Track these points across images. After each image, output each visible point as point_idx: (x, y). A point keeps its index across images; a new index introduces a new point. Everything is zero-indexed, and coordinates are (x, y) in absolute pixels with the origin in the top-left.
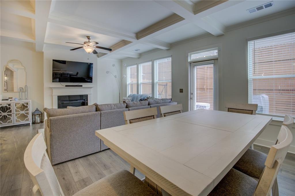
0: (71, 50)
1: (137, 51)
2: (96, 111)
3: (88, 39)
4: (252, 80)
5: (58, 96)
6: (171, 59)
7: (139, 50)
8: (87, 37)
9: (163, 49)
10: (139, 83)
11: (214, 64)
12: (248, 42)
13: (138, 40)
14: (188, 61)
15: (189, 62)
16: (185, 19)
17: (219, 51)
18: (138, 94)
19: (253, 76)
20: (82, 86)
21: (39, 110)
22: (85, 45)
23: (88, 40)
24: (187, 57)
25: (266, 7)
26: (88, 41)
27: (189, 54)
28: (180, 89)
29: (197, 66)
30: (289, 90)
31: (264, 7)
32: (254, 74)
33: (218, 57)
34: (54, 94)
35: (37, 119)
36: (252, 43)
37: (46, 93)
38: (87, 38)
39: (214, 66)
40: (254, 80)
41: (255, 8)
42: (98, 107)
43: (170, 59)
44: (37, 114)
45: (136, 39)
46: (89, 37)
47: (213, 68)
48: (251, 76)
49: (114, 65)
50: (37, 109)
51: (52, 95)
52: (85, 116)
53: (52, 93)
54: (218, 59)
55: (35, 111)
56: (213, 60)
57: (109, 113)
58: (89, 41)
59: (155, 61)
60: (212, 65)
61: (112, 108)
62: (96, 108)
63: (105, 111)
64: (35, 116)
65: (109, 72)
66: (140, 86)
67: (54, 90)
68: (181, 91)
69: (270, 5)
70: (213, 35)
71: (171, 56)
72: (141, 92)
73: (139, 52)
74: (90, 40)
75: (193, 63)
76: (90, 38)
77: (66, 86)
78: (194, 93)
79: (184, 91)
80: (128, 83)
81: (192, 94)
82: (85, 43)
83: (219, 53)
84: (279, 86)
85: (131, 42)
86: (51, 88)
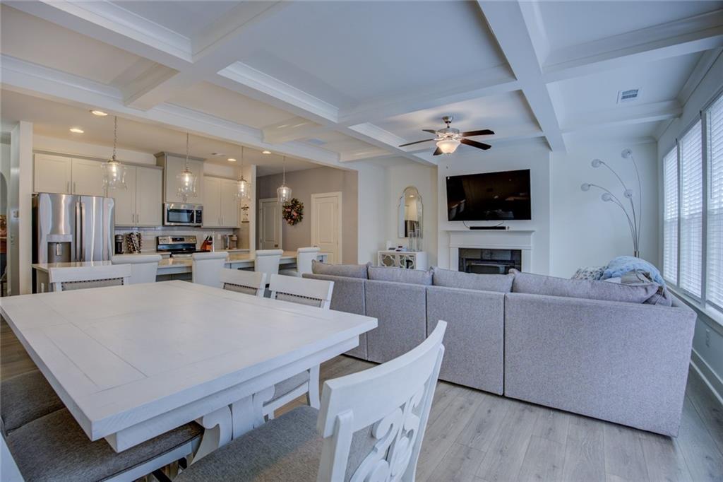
3: (447, 122)
5: (460, 249)
8: (444, 119)
20: (504, 228)
23: (446, 125)
26: (446, 127)
34: (452, 244)
38: (443, 121)
46: (447, 118)
51: (449, 245)
58: (448, 127)
65: (590, 185)
74: (450, 125)
76: (449, 120)
77: (472, 228)
80: (666, 219)
86: (448, 233)
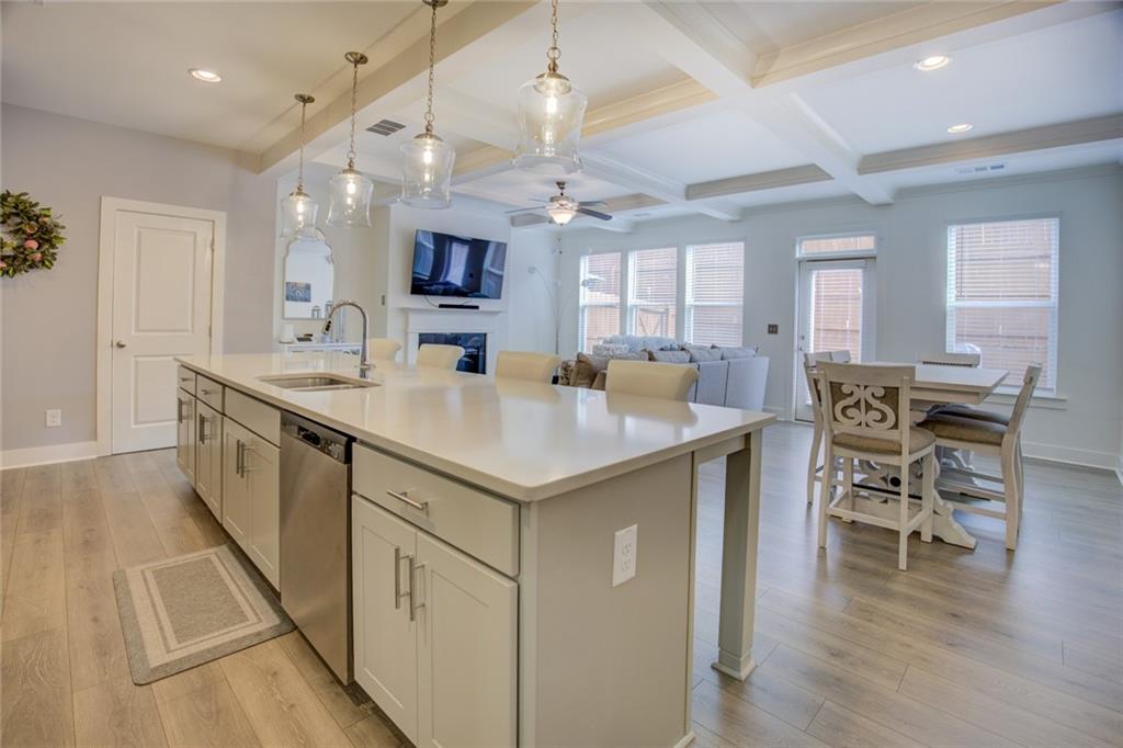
3: (562, 189)
4: (954, 309)
5: (420, 335)
6: (743, 245)
8: (558, 184)
10: (628, 304)
11: (864, 268)
12: (948, 227)
13: (688, 200)
14: (795, 254)
15: (798, 258)
16: (833, 178)
17: (880, 239)
18: (625, 332)
19: (958, 300)
20: (477, 308)
22: (556, 204)
23: (560, 191)
24: (794, 246)
25: (992, 169)
26: (560, 194)
27: (798, 239)
28: (770, 326)
29: (821, 269)
30: (1023, 337)
31: (989, 169)
32: (961, 296)
33: (875, 252)
34: (411, 328)
36: (957, 229)
37: (393, 324)
38: (557, 186)
39: (864, 272)
40: (960, 310)
41: (973, 168)
43: (739, 247)
46: (563, 184)
47: (862, 277)
48: (952, 301)
51: (407, 330)
53: (408, 326)
54: (875, 258)
56: (862, 260)
58: (562, 194)
59: (689, 248)
60: (860, 271)
66: (631, 314)
68: (773, 329)
69: (1001, 167)
70: (868, 203)
71: (745, 239)
72: (634, 331)
74: (565, 193)
75: (808, 261)
76: (565, 187)
77: (441, 306)
79: (780, 330)
80: (580, 305)
81: (803, 338)
82: (554, 199)
83: (877, 245)
86: (405, 311)
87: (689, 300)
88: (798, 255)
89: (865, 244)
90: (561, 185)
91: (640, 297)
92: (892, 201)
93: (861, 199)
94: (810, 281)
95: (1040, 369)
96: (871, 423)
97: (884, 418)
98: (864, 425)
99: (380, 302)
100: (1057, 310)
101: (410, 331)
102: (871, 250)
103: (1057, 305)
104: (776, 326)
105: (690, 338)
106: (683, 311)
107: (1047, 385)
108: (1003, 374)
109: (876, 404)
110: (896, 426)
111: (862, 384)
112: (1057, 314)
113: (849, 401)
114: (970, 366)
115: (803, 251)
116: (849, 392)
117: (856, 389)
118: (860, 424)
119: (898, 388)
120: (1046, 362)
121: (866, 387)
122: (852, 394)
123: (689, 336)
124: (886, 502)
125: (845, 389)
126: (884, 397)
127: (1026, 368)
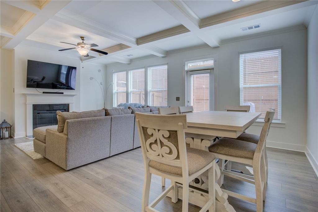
0: (59, 50)
1: (129, 56)
2: (106, 115)
3: (83, 40)
4: (243, 88)
5: (33, 105)
6: (167, 66)
7: (132, 55)
8: (81, 37)
9: (158, 56)
10: (129, 91)
11: (210, 73)
12: (240, 55)
13: (138, 45)
15: (186, 71)
16: (190, 31)
17: (215, 61)
18: (128, 102)
19: (244, 85)
20: (63, 93)
21: (7, 122)
22: (79, 46)
23: (82, 41)
24: (184, 66)
25: (255, 28)
27: (186, 63)
28: (177, 98)
29: (194, 74)
31: (254, 28)
32: (245, 83)
33: (214, 67)
34: (28, 102)
35: (5, 133)
36: (243, 56)
37: (18, 101)
39: (210, 75)
40: (244, 88)
41: (247, 28)
42: (108, 112)
43: (165, 67)
44: (5, 127)
45: (136, 44)
46: (83, 38)
47: (209, 77)
48: (242, 85)
49: (100, 71)
50: (4, 120)
51: (26, 103)
52: (98, 120)
53: (26, 102)
54: (213, 69)
55: (2, 123)
56: (209, 70)
57: (119, 118)
58: (83, 42)
59: (148, 69)
60: (208, 75)
61: (120, 113)
62: (106, 113)
63: (115, 116)
64: (2, 129)
65: (93, 78)
66: (131, 95)
67: (28, 98)
69: (258, 26)
70: (210, 47)
71: (167, 64)
72: (131, 102)
73: (131, 57)
74: (84, 41)
75: (190, 71)
76: (84, 39)
77: (44, 93)
78: (191, 101)
79: (180, 99)
80: (114, 92)
81: (189, 102)
82: (79, 44)
83: (215, 64)
84: (263, 97)
85: (130, 47)
86: (24, 95)
87: (149, 88)
88: (186, 69)
89: (210, 63)
90: (82, 38)
91: (133, 88)
92: (218, 45)
93: (208, 45)
94: (191, 79)
95: (274, 113)
96: (164, 155)
97: (171, 152)
98: (161, 156)
99: (13, 92)
100: (281, 87)
101: (27, 103)
102: (212, 66)
103: (281, 85)
104: (179, 98)
105: (150, 104)
106: (147, 93)
107: (278, 118)
108: (259, 114)
109: (165, 142)
110: (178, 157)
111: (157, 128)
112: (281, 89)
113: (152, 140)
114: (246, 111)
115: (188, 68)
116: (151, 134)
117: (153, 132)
118: (159, 155)
119: (177, 131)
120: (277, 108)
121: (159, 130)
122: (152, 135)
123: (150, 103)
124: (193, 191)
125: (149, 132)
126: (169, 137)
127: (266, 113)
